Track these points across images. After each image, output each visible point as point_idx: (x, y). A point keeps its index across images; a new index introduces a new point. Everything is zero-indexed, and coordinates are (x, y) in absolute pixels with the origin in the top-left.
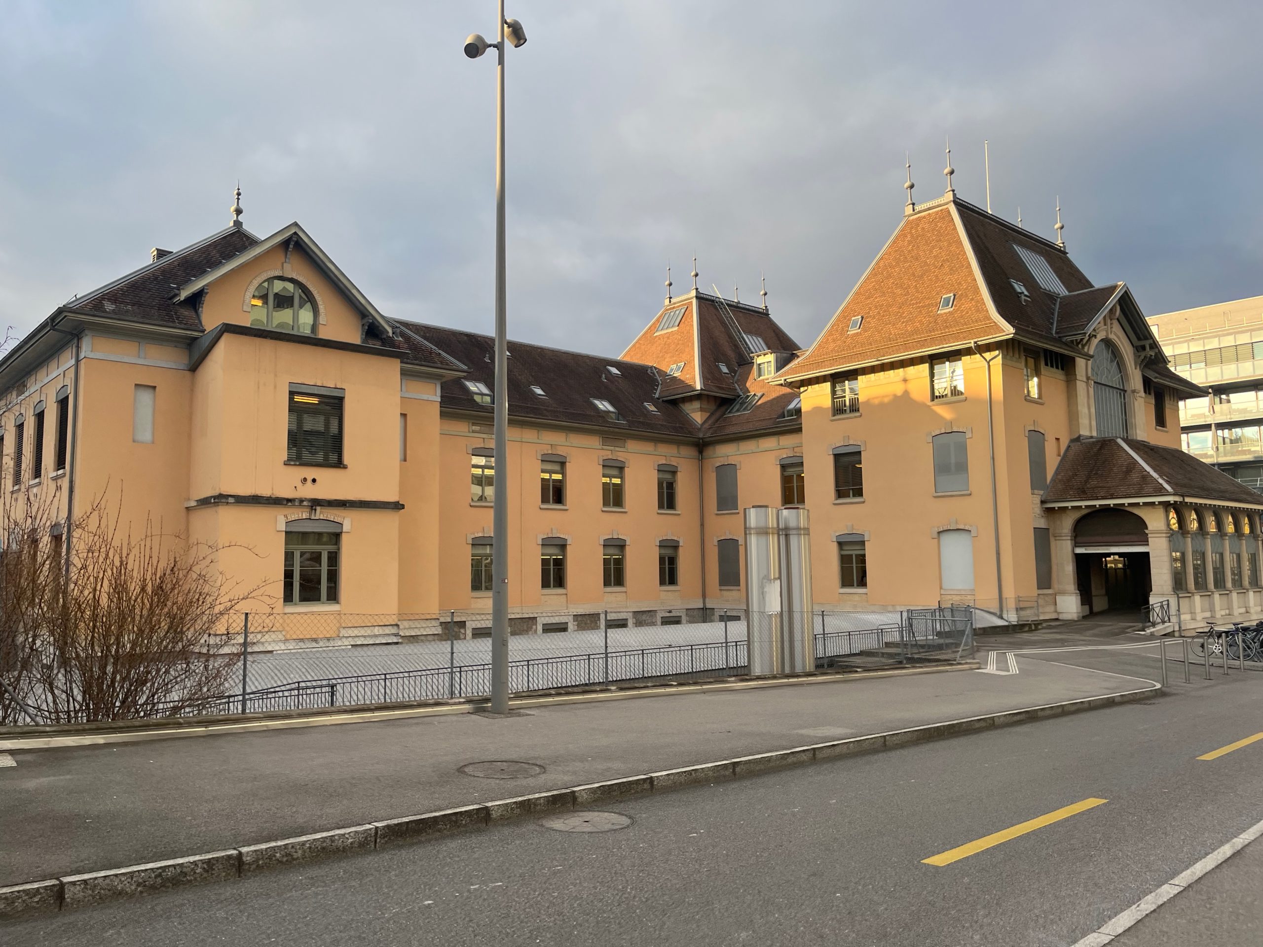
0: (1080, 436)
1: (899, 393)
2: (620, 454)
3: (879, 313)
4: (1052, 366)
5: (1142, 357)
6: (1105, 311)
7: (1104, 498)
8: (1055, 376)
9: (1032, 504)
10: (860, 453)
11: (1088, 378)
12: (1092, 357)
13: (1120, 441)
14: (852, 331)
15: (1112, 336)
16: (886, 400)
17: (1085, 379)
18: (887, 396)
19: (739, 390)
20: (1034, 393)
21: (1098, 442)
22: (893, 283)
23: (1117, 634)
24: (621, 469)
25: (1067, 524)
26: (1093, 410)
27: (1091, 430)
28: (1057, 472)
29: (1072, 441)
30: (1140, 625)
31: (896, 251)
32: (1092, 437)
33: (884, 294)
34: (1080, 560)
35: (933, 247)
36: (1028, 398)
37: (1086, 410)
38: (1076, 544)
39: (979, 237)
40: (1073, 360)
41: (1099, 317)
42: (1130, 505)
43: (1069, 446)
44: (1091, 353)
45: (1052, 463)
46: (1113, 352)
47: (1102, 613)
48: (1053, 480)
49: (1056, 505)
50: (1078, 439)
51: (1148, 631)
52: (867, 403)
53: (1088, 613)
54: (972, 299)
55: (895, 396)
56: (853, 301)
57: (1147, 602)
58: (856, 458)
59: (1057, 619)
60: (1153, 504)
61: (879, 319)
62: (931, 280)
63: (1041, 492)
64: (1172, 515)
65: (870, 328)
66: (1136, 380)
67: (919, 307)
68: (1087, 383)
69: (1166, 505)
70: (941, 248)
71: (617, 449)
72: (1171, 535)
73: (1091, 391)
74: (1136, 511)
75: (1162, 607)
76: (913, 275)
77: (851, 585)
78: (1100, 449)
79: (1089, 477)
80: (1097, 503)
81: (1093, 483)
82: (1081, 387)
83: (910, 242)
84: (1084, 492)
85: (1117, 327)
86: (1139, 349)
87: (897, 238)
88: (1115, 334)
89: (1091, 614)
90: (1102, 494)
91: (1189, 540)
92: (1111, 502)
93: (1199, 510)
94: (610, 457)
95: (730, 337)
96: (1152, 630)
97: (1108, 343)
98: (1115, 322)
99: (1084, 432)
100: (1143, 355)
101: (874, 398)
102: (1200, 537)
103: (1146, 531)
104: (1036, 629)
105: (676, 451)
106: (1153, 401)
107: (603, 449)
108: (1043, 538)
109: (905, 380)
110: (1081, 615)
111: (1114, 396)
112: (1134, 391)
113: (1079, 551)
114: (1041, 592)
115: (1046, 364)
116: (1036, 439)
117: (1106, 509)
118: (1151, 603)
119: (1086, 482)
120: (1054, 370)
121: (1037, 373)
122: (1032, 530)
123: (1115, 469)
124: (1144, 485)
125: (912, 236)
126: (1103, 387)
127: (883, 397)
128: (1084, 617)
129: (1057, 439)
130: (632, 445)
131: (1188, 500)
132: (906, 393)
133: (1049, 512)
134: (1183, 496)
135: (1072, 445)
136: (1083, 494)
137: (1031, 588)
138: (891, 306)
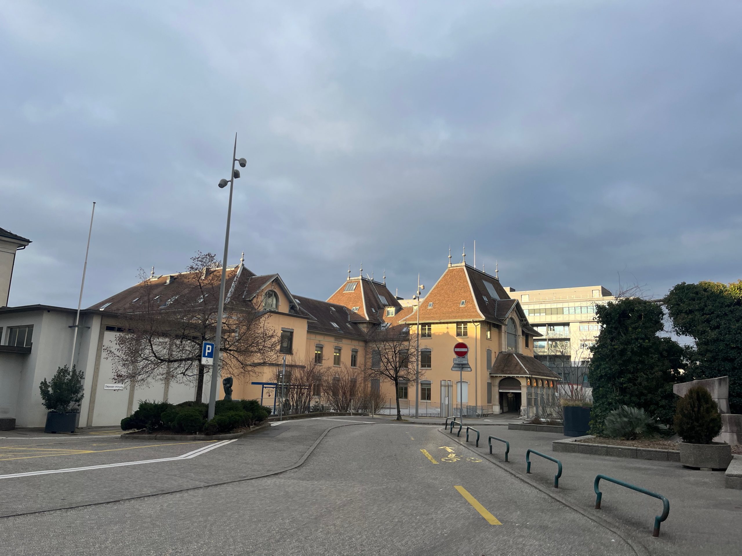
0: (502, 351)
1: (445, 332)
2: (340, 345)
3: (439, 302)
4: (495, 327)
5: (522, 324)
6: (511, 310)
7: (509, 374)
8: (495, 330)
9: (487, 374)
10: (431, 352)
11: (505, 332)
12: (507, 325)
13: (514, 355)
14: (430, 308)
15: (513, 317)
16: (441, 334)
17: (504, 332)
18: (441, 333)
19: (380, 320)
20: (489, 337)
21: (507, 354)
22: (444, 292)
23: (511, 418)
24: (340, 350)
25: (497, 381)
26: (506, 343)
27: (505, 350)
28: (495, 364)
29: (500, 353)
30: (518, 416)
31: (445, 280)
32: (505, 352)
33: (440, 296)
34: (501, 394)
35: (458, 281)
36: (487, 339)
37: (504, 343)
38: (500, 389)
39: (473, 279)
40: (501, 326)
41: (509, 312)
42: (516, 377)
43: (498, 355)
44: (506, 324)
45: (493, 360)
46: (513, 322)
47: (506, 412)
48: (494, 366)
49: (494, 375)
50: (501, 353)
51: (520, 418)
52: (434, 334)
53: (502, 412)
54: (471, 304)
55: (444, 333)
56: (429, 296)
57: (520, 408)
58: (428, 353)
59: (493, 414)
60: (523, 377)
61: (439, 305)
62: (457, 294)
63: (490, 370)
64: (529, 380)
65: (436, 308)
66: (520, 332)
67: (453, 303)
68: (505, 333)
69: (527, 378)
70: (461, 283)
71: (340, 342)
72: (528, 387)
73: (506, 336)
74: (518, 379)
75: (524, 410)
76: (451, 290)
77: (425, 399)
78: (508, 357)
79: (504, 366)
80: (507, 375)
81: (506, 368)
82: (503, 334)
83: (450, 278)
84: (503, 371)
85: (515, 314)
86: (521, 321)
87: (445, 275)
88: (514, 316)
89: (503, 413)
90: (508, 372)
91: (533, 389)
92: (511, 375)
93: (537, 380)
94: (337, 345)
95: (374, 297)
96: (521, 417)
97: (512, 319)
98: (514, 312)
99: (503, 350)
100: (522, 323)
101: (437, 333)
102: (536, 388)
103: (521, 386)
104: (487, 416)
105: (358, 343)
106: (525, 338)
107: (335, 342)
108: (490, 385)
109: (448, 328)
110: (500, 413)
111: (513, 337)
112: (519, 336)
113: (501, 391)
114: (489, 404)
115: (493, 327)
116: (489, 352)
117: (509, 377)
118: (521, 409)
119: (504, 368)
120: (495, 328)
121: (490, 331)
122: (487, 383)
123: (513, 364)
124: (521, 371)
125: (451, 276)
126: (510, 334)
127: (440, 333)
128: (501, 413)
129: (495, 352)
130: (345, 341)
131: (533, 376)
132: (448, 332)
133: (492, 377)
134: (532, 375)
135: (500, 354)
136: (503, 372)
137: (485, 403)
138: (443, 301)
